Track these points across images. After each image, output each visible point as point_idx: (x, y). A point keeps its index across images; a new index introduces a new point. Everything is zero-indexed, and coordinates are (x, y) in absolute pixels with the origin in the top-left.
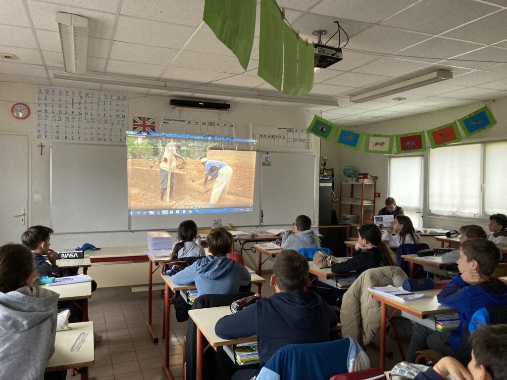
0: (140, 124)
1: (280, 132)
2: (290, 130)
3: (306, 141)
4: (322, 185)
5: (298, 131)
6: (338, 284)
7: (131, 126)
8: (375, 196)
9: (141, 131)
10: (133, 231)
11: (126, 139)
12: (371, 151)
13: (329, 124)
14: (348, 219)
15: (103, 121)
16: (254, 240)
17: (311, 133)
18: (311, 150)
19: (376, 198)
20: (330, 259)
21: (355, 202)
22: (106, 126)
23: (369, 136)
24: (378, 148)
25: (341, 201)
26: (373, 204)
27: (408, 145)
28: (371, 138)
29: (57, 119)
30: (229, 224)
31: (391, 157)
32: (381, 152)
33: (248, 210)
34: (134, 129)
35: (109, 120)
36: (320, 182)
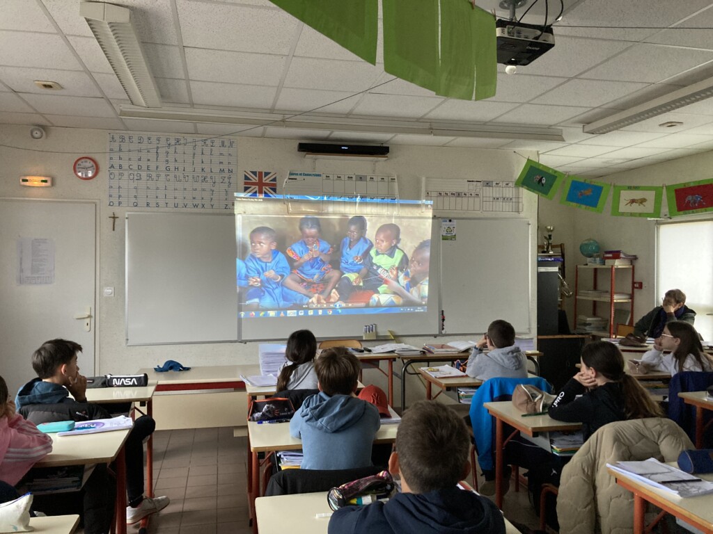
0: (254, 181)
1: (471, 187)
2: (488, 184)
3: (514, 200)
4: (542, 269)
5: (500, 184)
6: (554, 447)
7: (243, 186)
8: (633, 287)
9: (256, 192)
10: (245, 342)
11: (233, 205)
12: (623, 214)
13: (551, 171)
14: (590, 324)
15: (200, 179)
16: (427, 358)
17: (522, 187)
18: (522, 215)
19: (635, 290)
20: (541, 398)
21: (600, 297)
22: (205, 186)
23: (618, 189)
24: (636, 208)
25: (576, 295)
26: (630, 300)
27: (689, 202)
28: (622, 191)
29: (136, 178)
30: (390, 331)
31: (659, 224)
32: (641, 215)
33: (419, 310)
34: (246, 189)
35: (209, 177)
36: (538, 266)
